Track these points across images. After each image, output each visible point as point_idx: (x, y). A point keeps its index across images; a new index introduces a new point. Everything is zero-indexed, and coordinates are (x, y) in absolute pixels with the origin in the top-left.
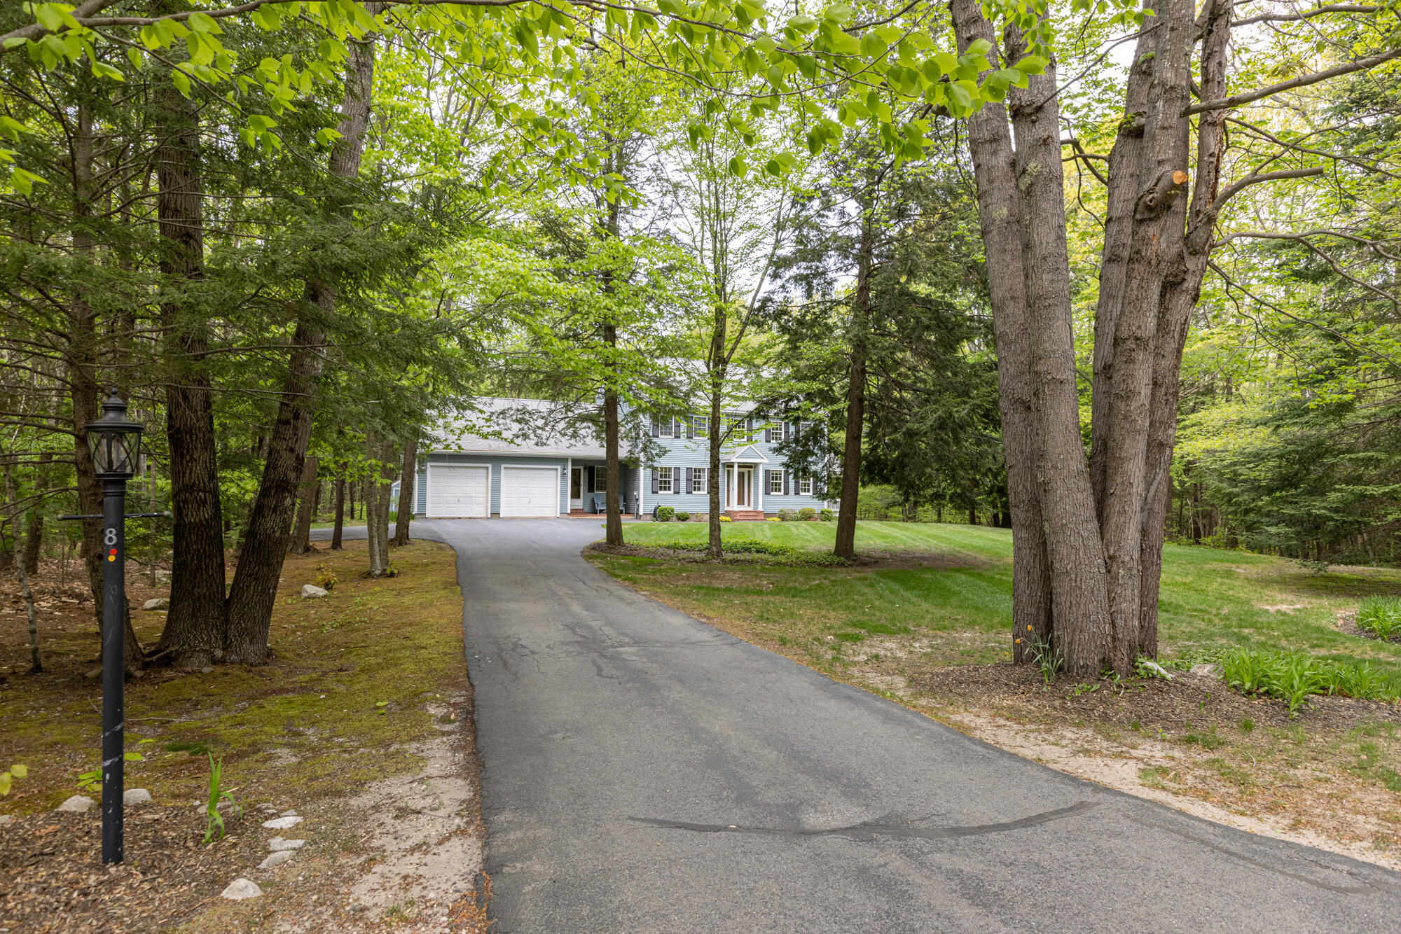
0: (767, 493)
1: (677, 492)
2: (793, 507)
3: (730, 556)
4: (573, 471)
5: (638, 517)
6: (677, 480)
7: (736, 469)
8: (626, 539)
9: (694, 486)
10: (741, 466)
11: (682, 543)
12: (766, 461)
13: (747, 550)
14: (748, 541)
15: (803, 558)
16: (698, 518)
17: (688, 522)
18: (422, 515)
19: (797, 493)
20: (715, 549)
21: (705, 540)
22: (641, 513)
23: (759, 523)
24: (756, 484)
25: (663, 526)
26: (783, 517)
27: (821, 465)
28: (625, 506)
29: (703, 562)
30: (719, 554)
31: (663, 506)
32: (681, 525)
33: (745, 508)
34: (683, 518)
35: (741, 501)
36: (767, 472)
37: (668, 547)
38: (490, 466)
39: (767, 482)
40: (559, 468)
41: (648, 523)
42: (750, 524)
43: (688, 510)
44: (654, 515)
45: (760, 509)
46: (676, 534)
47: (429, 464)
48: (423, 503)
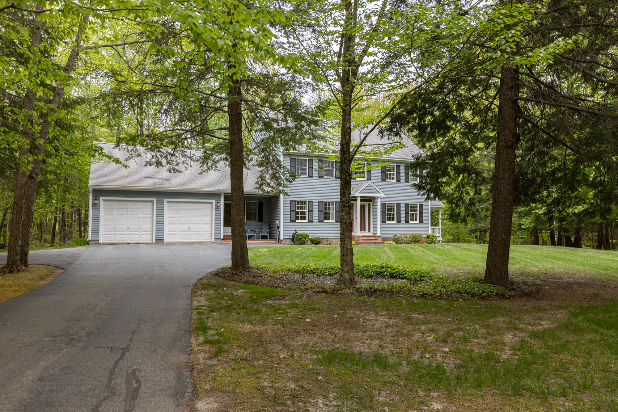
0: (383, 221)
1: (311, 221)
2: (405, 233)
3: (363, 284)
4: (225, 204)
5: (279, 241)
6: (311, 211)
7: (359, 203)
8: (252, 263)
9: (325, 216)
10: (363, 199)
11: (312, 265)
12: (383, 195)
13: (379, 274)
14: (379, 264)
15: (452, 287)
16: (329, 242)
17: (320, 246)
18: (96, 241)
19: (407, 222)
20: (347, 276)
21: (336, 263)
22: (282, 238)
23: (379, 245)
24: (375, 215)
25: (298, 249)
26: (397, 241)
27: (453, 186)
28: (269, 233)
29: (334, 292)
30: (352, 282)
31: (300, 232)
32: (314, 248)
33: (366, 233)
34: (316, 242)
35: (363, 228)
36: (383, 205)
37: (297, 272)
38: (155, 200)
39: (383, 213)
40: (214, 201)
41: (288, 246)
42: (372, 247)
43: (320, 235)
44: (293, 240)
45: (379, 234)
46: (308, 256)
47: (102, 199)
48: (96, 231)
